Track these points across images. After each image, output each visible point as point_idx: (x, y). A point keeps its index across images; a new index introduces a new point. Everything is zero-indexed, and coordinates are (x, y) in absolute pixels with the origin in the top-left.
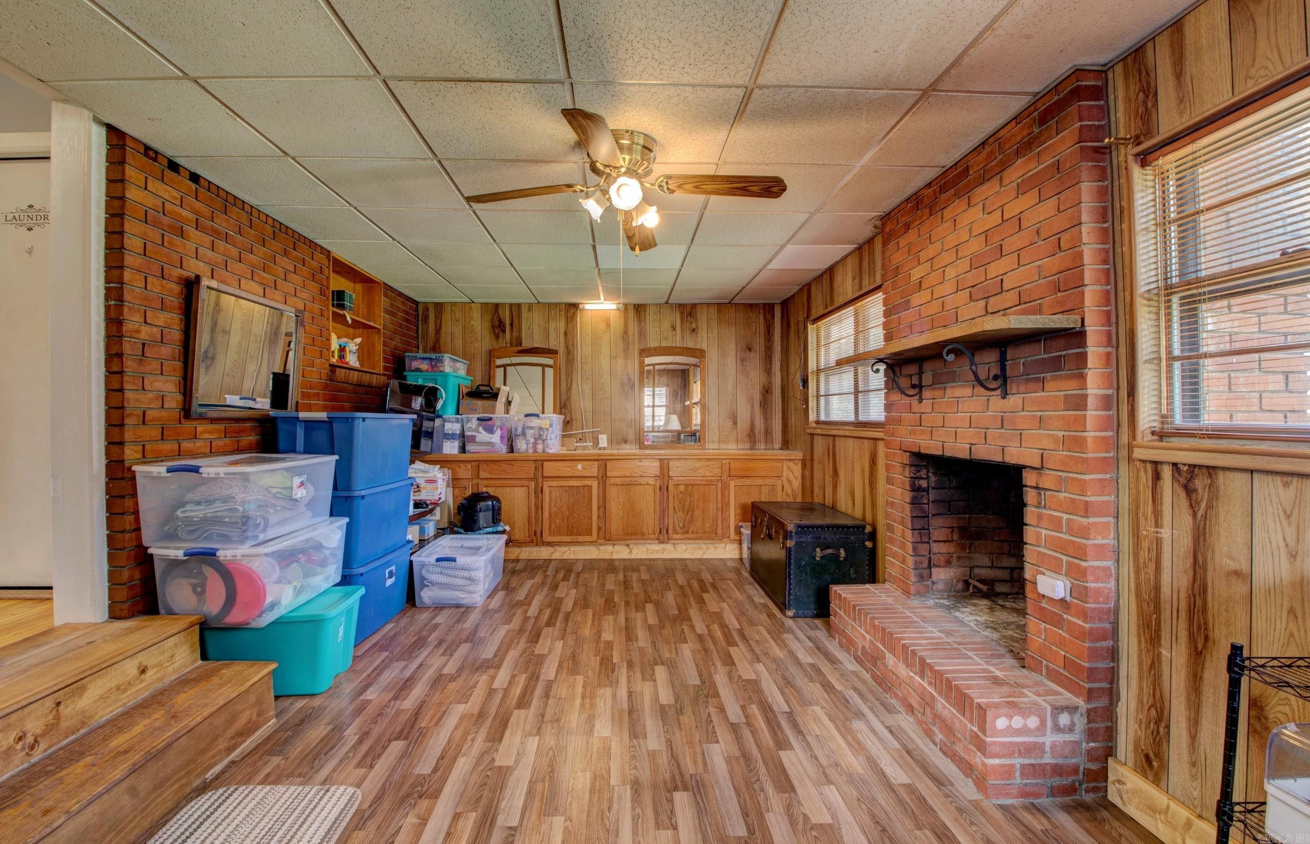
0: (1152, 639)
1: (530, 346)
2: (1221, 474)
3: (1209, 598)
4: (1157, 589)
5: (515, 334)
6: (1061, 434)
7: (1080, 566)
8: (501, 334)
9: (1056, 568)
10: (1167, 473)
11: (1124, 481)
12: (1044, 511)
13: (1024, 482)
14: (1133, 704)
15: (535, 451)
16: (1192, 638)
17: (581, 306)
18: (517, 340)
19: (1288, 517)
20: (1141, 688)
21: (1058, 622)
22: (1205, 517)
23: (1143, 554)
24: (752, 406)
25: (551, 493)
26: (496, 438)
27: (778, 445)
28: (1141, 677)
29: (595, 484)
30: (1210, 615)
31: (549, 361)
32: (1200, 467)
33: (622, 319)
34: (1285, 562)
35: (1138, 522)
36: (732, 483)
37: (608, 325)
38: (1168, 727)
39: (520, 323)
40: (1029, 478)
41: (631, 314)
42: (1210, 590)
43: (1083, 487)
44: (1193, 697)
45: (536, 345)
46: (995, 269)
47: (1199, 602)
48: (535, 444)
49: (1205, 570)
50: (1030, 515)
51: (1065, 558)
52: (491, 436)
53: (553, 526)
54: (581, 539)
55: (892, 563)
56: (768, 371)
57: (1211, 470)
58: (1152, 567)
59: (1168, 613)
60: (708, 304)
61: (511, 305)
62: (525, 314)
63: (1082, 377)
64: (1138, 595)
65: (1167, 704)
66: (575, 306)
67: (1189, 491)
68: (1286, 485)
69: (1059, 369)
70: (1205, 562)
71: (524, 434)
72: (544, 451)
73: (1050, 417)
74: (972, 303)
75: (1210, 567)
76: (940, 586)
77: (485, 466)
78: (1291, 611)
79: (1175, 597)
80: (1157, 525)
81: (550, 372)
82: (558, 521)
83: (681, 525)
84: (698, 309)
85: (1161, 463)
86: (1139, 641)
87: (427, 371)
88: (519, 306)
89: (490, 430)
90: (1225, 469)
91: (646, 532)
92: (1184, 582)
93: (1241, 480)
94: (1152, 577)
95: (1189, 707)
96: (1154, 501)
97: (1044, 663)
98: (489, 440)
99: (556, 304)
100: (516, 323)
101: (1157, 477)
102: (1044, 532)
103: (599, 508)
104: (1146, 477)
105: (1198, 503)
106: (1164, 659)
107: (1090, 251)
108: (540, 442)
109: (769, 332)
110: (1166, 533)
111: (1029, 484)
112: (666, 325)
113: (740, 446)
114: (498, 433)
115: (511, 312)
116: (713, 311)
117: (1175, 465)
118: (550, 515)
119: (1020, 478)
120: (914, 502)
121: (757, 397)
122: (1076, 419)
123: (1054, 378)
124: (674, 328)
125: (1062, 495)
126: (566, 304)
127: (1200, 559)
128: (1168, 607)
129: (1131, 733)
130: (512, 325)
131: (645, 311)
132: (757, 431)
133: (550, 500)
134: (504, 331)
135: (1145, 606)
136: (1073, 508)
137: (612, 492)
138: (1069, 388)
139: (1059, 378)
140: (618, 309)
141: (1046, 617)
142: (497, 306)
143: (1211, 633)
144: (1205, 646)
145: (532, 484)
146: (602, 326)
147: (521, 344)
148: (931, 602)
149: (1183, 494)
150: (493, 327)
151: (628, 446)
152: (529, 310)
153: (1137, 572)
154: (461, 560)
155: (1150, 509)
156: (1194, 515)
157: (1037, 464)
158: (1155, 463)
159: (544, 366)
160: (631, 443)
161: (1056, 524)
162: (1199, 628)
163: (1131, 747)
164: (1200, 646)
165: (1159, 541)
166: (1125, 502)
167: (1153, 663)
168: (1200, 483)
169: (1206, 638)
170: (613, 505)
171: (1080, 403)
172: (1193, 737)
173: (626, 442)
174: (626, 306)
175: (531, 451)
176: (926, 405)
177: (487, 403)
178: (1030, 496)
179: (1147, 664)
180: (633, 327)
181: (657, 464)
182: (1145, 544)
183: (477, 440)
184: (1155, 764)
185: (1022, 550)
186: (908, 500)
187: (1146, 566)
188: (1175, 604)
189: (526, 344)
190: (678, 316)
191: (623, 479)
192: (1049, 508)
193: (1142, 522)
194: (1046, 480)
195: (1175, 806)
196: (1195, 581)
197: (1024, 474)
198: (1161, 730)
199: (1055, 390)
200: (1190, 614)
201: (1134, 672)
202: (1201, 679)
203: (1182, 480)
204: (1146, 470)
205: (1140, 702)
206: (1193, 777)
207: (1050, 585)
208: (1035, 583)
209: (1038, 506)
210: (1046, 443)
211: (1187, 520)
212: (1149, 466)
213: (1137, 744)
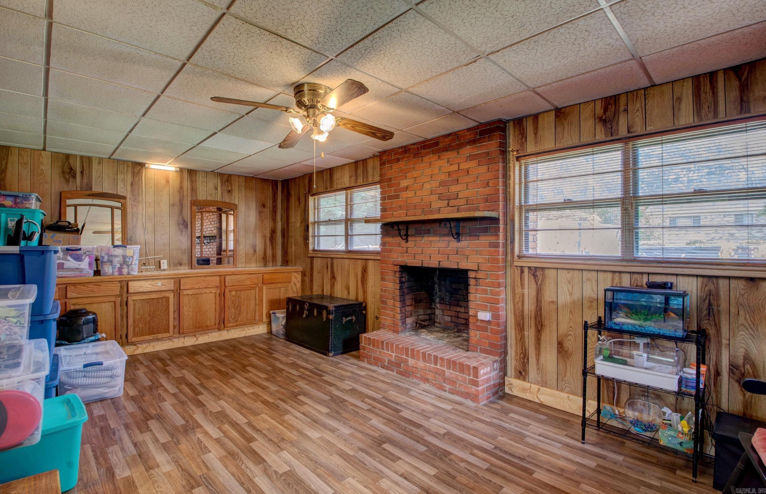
0: (521, 329)
1: (100, 191)
2: (546, 270)
3: (543, 311)
4: (523, 311)
5: (85, 181)
6: (488, 257)
7: (496, 307)
8: (71, 180)
9: (485, 309)
10: (526, 270)
11: (508, 274)
12: (478, 287)
13: (469, 276)
14: (513, 354)
15: (121, 273)
16: (536, 326)
17: (146, 165)
18: (87, 185)
19: (569, 282)
20: (516, 348)
21: (485, 329)
22: (541, 285)
23: (517, 299)
24: (265, 241)
25: (134, 305)
26: (84, 264)
27: (279, 263)
28: (516, 344)
29: (171, 296)
30: (543, 317)
31: (119, 205)
32: (539, 268)
33: (179, 179)
34: (568, 297)
35: (514, 289)
36: (264, 287)
37: (168, 182)
38: (528, 359)
39: (90, 172)
40: (471, 275)
41: (186, 175)
42: (543, 308)
43: (498, 277)
44: (537, 346)
45: (105, 191)
46: (454, 189)
47: (539, 313)
48: (120, 269)
49: (541, 302)
50: (472, 289)
51: (488, 304)
52: (80, 263)
53: (137, 329)
54: (160, 336)
55: (385, 319)
56: (274, 220)
57: (543, 269)
58: (520, 304)
59: (527, 319)
60: (239, 176)
61: (82, 157)
62: (95, 166)
63: (498, 236)
64: (515, 314)
65: (527, 351)
66: (142, 165)
67: (535, 276)
68: (568, 273)
69: (487, 232)
70: (541, 300)
71: (111, 262)
72: (129, 274)
73: (482, 250)
74: (440, 201)
75: (543, 301)
76: (408, 326)
77: (73, 288)
78: (571, 311)
79: (530, 313)
80: (522, 289)
81: (118, 213)
82: (140, 325)
83: (233, 317)
84: (232, 178)
85: (524, 267)
86: (516, 331)
87: (11, 207)
88: (90, 159)
89: (78, 259)
90: (548, 268)
91: (209, 324)
92: (533, 308)
93: (553, 272)
94: (521, 307)
95: (536, 350)
96: (521, 280)
97: (479, 347)
98: (77, 266)
99: (124, 161)
100: (86, 172)
101: (522, 272)
102: (478, 295)
103: (174, 312)
104: (518, 272)
105: (538, 280)
106: (526, 335)
107: (501, 188)
108: (125, 266)
109: (275, 197)
110: (526, 291)
111: (471, 277)
112: (211, 186)
113: (258, 265)
114: (87, 260)
115: (82, 162)
116: (242, 180)
117: (529, 267)
118: (134, 321)
119: (467, 275)
120: (401, 288)
121: (268, 235)
122: (495, 251)
123: (483, 235)
124: (216, 189)
125: (487, 280)
126: (133, 162)
127: (539, 299)
128: (527, 317)
129: (513, 365)
130: (82, 173)
131: (196, 175)
132: (268, 255)
133: (134, 309)
134: (74, 176)
135: (518, 318)
136: (493, 285)
137: (185, 300)
138: (492, 239)
139: (487, 235)
140: (176, 171)
141: (479, 329)
142: (68, 156)
143: (543, 324)
144: (541, 328)
145: (119, 299)
146: (163, 182)
147: (91, 189)
148: (407, 334)
149: (532, 277)
150: (63, 173)
151: (182, 267)
152: (99, 163)
153: (514, 306)
154: (106, 363)
155: (519, 283)
156: (537, 284)
157: (476, 268)
158: (522, 267)
159: (112, 208)
160: (185, 265)
161: (485, 292)
162: (539, 322)
163: (513, 370)
164: (539, 328)
165: (523, 295)
166: (509, 281)
167: (521, 338)
168: (539, 273)
169: (542, 325)
170: (185, 309)
171: (496, 245)
172: (538, 360)
173: (181, 264)
174: (181, 170)
175: (116, 273)
176: (411, 244)
177: (71, 236)
178: (472, 282)
179: (519, 338)
180: (187, 184)
181: (218, 278)
182: (517, 296)
183: (65, 267)
184: (523, 374)
185: (468, 304)
186: (398, 288)
187: (518, 303)
188: (530, 315)
189: (96, 189)
190: (219, 181)
191: (193, 291)
192: (481, 286)
193: (516, 288)
194: (480, 275)
195: (533, 386)
196: (537, 306)
197: (469, 273)
198: (525, 361)
199: (484, 240)
200: (536, 318)
201: (514, 342)
202: (540, 339)
203: (532, 273)
204: (518, 270)
205: (516, 353)
206: (538, 374)
207: (484, 316)
208: (476, 316)
209: (476, 285)
210: (480, 261)
211: (534, 286)
212: (519, 268)
213: (515, 368)
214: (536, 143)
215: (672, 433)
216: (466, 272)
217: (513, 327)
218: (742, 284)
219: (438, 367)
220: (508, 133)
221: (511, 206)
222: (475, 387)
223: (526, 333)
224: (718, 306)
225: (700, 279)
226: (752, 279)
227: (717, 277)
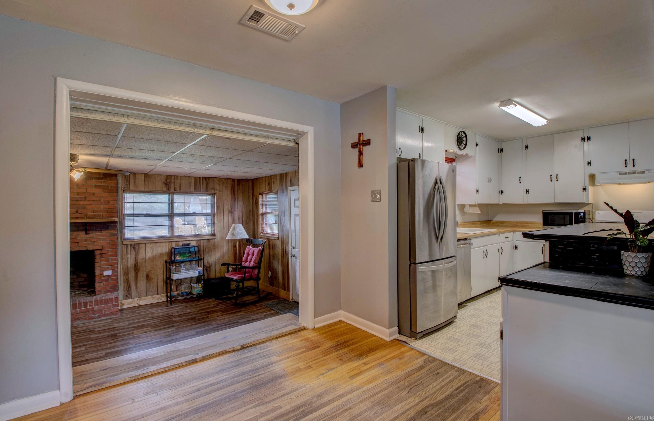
0: (126, 275)
2: (140, 244)
3: (138, 264)
4: (128, 266)
6: (109, 241)
7: (115, 266)
9: (107, 269)
10: (129, 246)
11: (119, 249)
14: (122, 288)
16: (135, 271)
19: (151, 248)
20: (124, 285)
21: (108, 280)
22: (137, 251)
23: (124, 261)
28: (124, 283)
30: (138, 267)
32: (136, 244)
34: (151, 255)
35: (122, 256)
38: (131, 288)
42: (138, 262)
44: (136, 280)
46: (82, 203)
47: (136, 265)
50: (97, 260)
51: (109, 266)
57: (138, 244)
63: (116, 230)
64: (123, 268)
65: (130, 284)
67: (134, 248)
68: (151, 244)
69: (108, 228)
73: (105, 238)
75: (138, 259)
78: (152, 261)
80: (127, 255)
86: (123, 277)
90: (141, 244)
92: (133, 263)
93: (144, 245)
95: (135, 282)
96: (126, 251)
97: (103, 291)
101: (127, 247)
102: (102, 263)
104: (124, 247)
110: (129, 256)
111: (97, 253)
117: (131, 244)
119: (94, 252)
122: (114, 238)
123: (106, 230)
125: (109, 254)
127: (136, 258)
128: (130, 269)
129: (122, 294)
135: (125, 270)
136: (112, 256)
138: (112, 232)
141: (102, 281)
144: (138, 271)
149: (133, 249)
153: (122, 265)
155: (125, 252)
156: (135, 252)
157: (101, 248)
158: (127, 244)
161: (108, 260)
162: (136, 269)
163: (122, 296)
164: (137, 272)
165: (128, 258)
166: (119, 252)
167: (127, 279)
168: (136, 246)
169: (138, 270)
171: (115, 235)
172: (136, 287)
178: (98, 256)
179: (125, 279)
182: (124, 259)
184: (128, 296)
185: (94, 269)
187: (125, 263)
188: (131, 267)
192: (104, 257)
193: (124, 255)
194: (104, 252)
195: (134, 299)
196: (135, 262)
197: (95, 251)
198: (129, 289)
199: (106, 233)
200: (135, 267)
201: (122, 282)
202: (137, 276)
203: (133, 247)
204: (124, 246)
205: (124, 287)
206: (137, 293)
207: (108, 273)
208: (101, 275)
209: (101, 257)
210: (104, 244)
211: (133, 253)
212: (125, 245)
213: (124, 295)
214: (135, 186)
215: (198, 289)
216: (93, 251)
217: (122, 275)
218: (206, 241)
219: (88, 307)
220: (118, 178)
221: (120, 215)
222: (116, 308)
223: (130, 276)
224: (201, 248)
225: (196, 241)
226: (208, 239)
227: (200, 240)
